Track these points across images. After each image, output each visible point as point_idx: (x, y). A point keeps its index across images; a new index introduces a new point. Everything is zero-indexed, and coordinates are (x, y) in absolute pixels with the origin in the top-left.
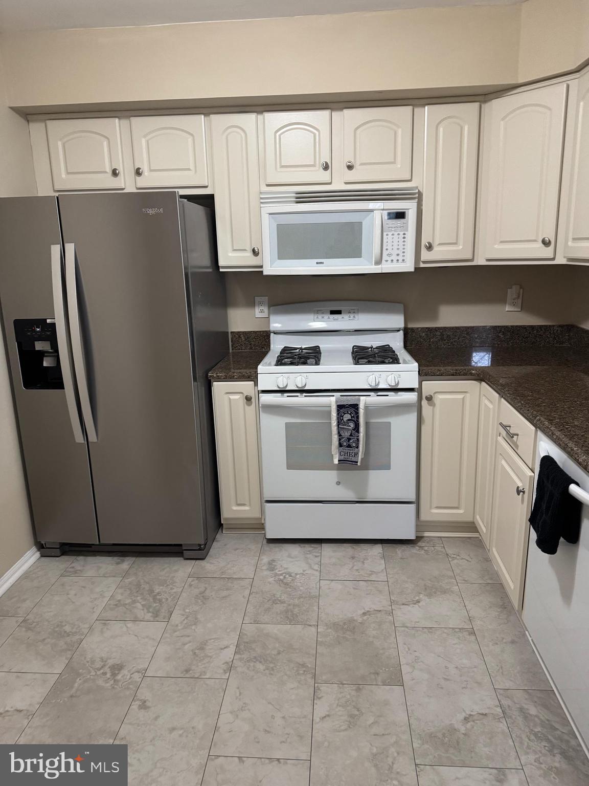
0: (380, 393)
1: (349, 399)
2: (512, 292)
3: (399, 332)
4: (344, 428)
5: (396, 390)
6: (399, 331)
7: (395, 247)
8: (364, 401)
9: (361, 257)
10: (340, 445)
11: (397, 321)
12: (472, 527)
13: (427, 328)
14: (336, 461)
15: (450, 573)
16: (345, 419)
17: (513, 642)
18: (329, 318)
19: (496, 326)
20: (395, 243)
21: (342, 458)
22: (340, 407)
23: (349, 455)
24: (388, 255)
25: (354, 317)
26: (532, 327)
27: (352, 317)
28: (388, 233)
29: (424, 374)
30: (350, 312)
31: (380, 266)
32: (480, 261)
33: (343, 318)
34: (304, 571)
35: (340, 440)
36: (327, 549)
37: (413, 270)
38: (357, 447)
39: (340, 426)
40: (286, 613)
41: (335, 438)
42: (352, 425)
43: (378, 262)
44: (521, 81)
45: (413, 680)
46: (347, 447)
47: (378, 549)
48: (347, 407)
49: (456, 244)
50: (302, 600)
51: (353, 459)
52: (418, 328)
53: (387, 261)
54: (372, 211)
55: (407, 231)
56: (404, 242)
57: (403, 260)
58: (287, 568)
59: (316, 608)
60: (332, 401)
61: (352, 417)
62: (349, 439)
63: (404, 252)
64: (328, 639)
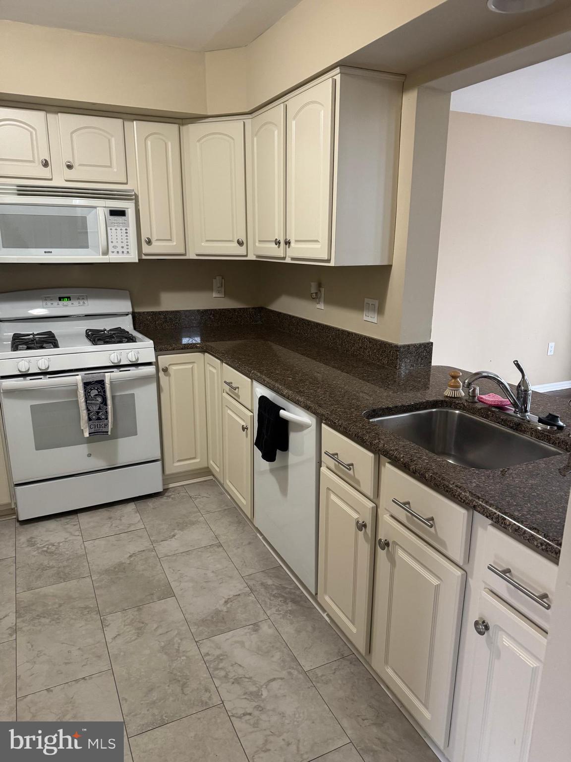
0: (122, 369)
1: (95, 376)
2: (217, 282)
3: (128, 317)
4: (92, 403)
5: (136, 365)
6: (127, 315)
7: (119, 241)
8: (109, 377)
9: (88, 248)
10: (90, 419)
11: (125, 306)
12: (207, 471)
13: (152, 312)
14: (87, 435)
15: (196, 510)
16: (92, 395)
17: (250, 543)
18: (58, 304)
19: (207, 310)
20: (119, 237)
21: (93, 430)
22: (86, 384)
23: (99, 427)
24: (113, 247)
25: (84, 303)
26: (234, 310)
27: (81, 303)
28: (113, 228)
29: (159, 349)
30: (78, 299)
31: (107, 257)
32: (191, 256)
33: (72, 304)
34: (66, 539)
35: (89, 414)
36: (83, 518)
37: (137, 261)
38: (107, 419)
39: (88, 402)
40: (58, 574)
41: (84, 414)
42: (100, 399)
43: (106, 253)
44: (209, 114)
45: (181, 590)
46: (96, 420)
47: (131, 507)
48: (94, 384)
49: (170, 240)
50: (70, 561)
51: (104, 430)
52: (144, 312)
53: (113, 252)
54: (95, 207)
55: (129, 227)
56: (127, 236)
57: (128, 252)
58: (48, 541)
59: (86, 564)
60: (78, 379)
61: (99, 392)
62: (98, 413)
63: (127, 245)
64: (103, 582)
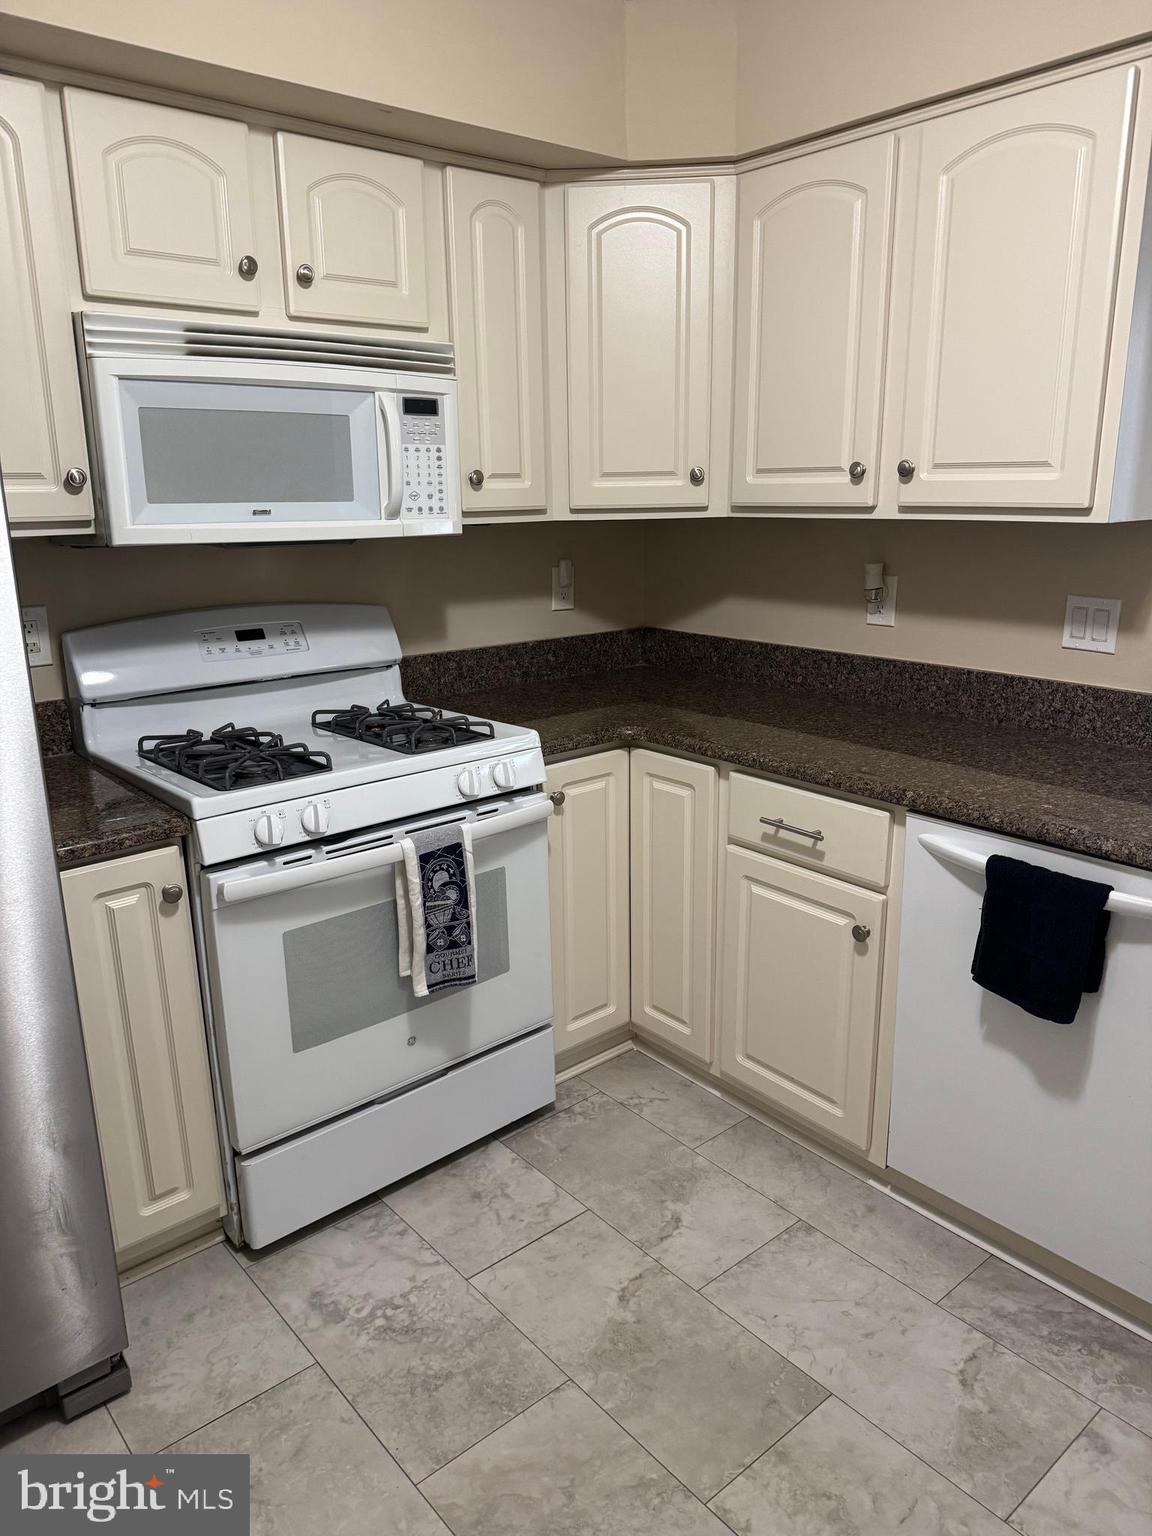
0: (482, 809)
1: (438, 836)
2: (562, 572)
3: (391, 671)
4: (435, 906)
6: (389, 667)
7: (424, 480)
8: (471, 829)
9: (352, 500)
10: (430, 949)
11: (383, 645)
13: (432, 655)
14: (421, 990)
15: (662, 1138)
16: (436, 885)
19: (542, 641)
20: (424, 472)
21: (438, 977)
22: (425, 859)
23: (455, 965)
24: (411, 496)
25: (297, 643)
27: (292, 644)
30: (283, 633)
31: (397, 522)
32: (559, 513)
33: (271, 647)
34: (412, 1279)
35: (428, 935)
36: (404, 1205)
37: (461, 532)
38: (470, 943)
39: (428, 904)
41: (420, 934)
42: (453, 894)
43: (394, 514)
44: (633, 156)
45: (832, 1372)
46: (449, 948)
48: (440, 856)
49: (517, 476)
50: (479, 1345)
51: (468, 972)
53: (410, 510)
54: (371, 391)
55: (444, 443)
56: (439, 467)
57: (441, 509)
59: (526, 1346)
60: (405, 846)
61: (451, 876)
62: (450, 929)
63: (441, 491)
